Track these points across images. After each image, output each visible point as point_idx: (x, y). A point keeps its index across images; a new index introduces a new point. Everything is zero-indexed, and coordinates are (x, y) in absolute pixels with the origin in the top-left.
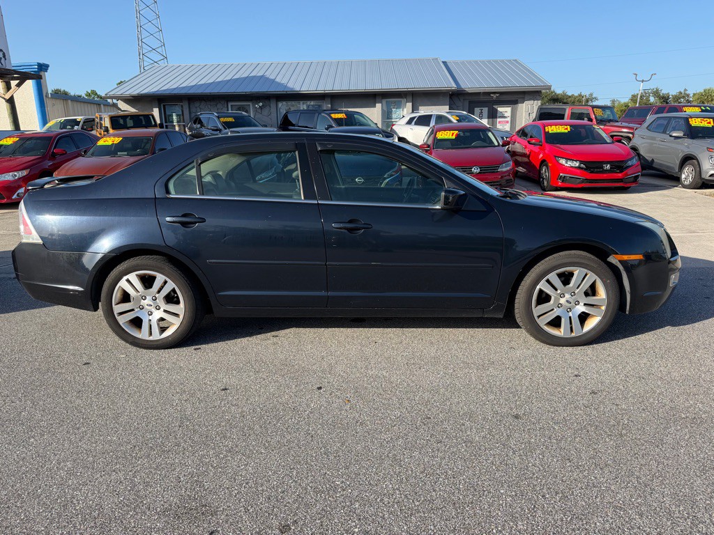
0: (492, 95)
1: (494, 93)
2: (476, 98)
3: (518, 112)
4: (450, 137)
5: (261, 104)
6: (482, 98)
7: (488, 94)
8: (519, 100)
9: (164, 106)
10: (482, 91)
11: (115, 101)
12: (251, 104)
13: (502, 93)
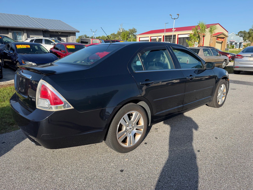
0: (58, 33)
1: (59, 32)
2: (52, 34)
3: (69, 40)
6: (55, 34)
7: (57, 32)
8: (68, 35)
10: (54, 31)
13: (62, 32)
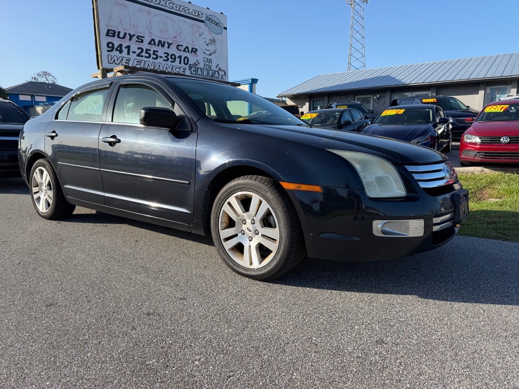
4: (499, 111)
5: (378, 96)
9: (313, 101)
11: (284, 99)
12: (371, 96)
